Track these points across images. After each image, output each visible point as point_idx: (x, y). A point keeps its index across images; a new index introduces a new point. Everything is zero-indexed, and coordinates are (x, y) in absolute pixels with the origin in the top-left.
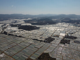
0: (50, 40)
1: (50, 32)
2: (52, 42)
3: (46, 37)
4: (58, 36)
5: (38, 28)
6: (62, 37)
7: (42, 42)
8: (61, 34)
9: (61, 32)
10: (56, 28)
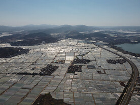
0: (49, 70)
1: (49, 56)
3: (44, 66)
4: (62, 62)
5: (26, 51)
6: (69, 62)
7: (36, 76)
8: (67, 58)
9: (67, 54)
10: (59, 48)
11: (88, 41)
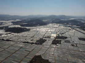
0: (41, 42)
1: (41, 33)
2: (44, 44)
3: (38, 39)
4: (49, 37)
5: (29, 30)
6: (53, 38)
7: (33, 44)
8: (52, 35)
9: (52, 33)
10: (47, 28)
11: (66, 25)
